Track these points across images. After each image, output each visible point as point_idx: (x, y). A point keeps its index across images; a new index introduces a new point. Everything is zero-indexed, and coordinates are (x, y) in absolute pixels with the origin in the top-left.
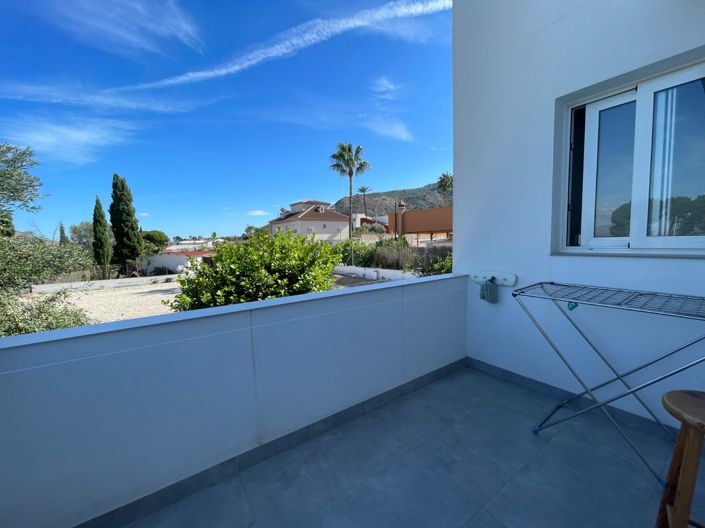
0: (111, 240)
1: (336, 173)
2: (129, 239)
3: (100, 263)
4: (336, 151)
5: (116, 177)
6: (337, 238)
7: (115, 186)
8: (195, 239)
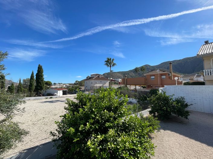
0: (35, 84)
1: (106, 66)
2: (41, 84)
3: (30, 91)
4: (106, 60)
5: (39, 65)
6: (105, 85)
7: (39, 68)
8: (60, 84)
